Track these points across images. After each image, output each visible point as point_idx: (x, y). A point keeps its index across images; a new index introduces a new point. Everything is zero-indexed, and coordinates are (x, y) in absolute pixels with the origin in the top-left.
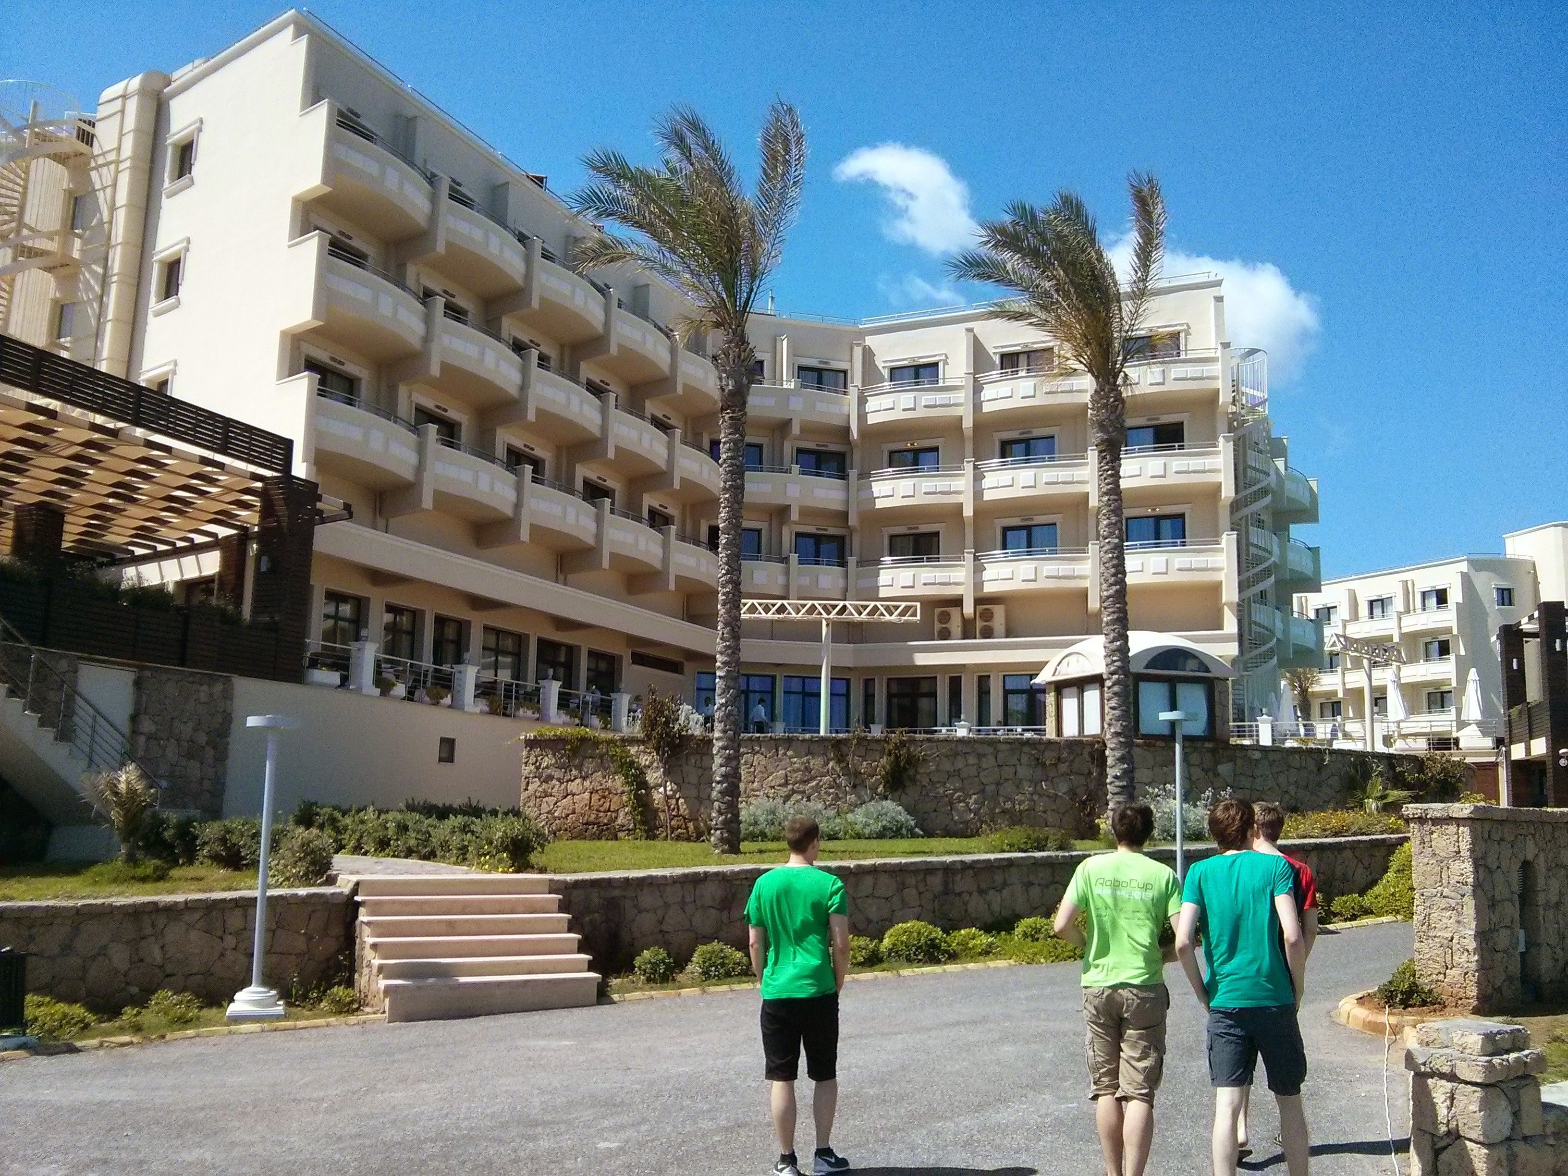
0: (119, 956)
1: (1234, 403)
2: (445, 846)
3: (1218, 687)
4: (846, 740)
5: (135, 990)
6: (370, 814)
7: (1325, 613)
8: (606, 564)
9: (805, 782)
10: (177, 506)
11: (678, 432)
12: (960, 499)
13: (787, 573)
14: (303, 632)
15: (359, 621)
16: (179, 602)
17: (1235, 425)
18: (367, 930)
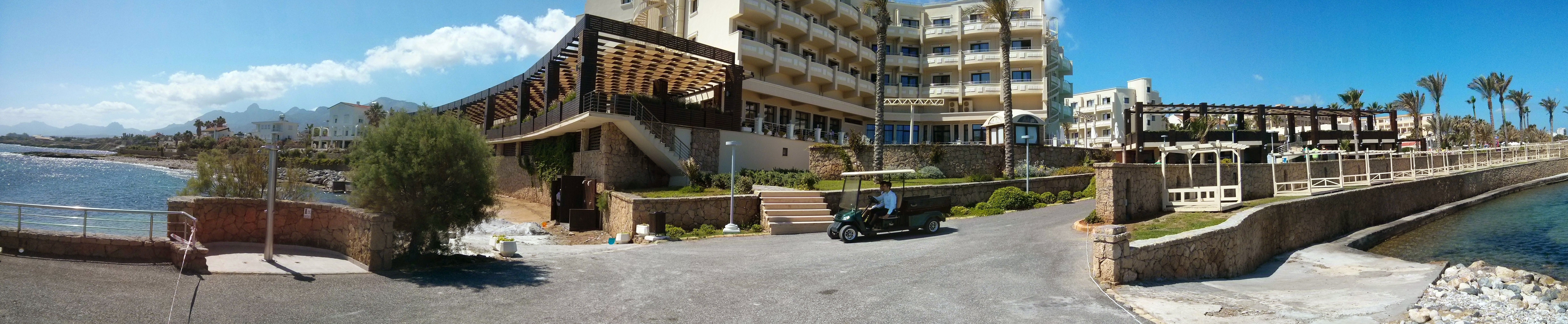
0: (691, 214)
1: (1047, 34)
2: (786, 182)
3: (1040, 128)
4: (918, 146)
5: (696, 224)
6: (763, 172)
7: (1074, 105)
8: (836, 88)
9: (905, 160)
10: (701, 77)
11: (861, 42)
12: (957, 64)
13: (898, 90)
14: (740, 115)
15: (756, 111)
16: (703, 107)
17: (1047, 42)
18: (764, 207)
